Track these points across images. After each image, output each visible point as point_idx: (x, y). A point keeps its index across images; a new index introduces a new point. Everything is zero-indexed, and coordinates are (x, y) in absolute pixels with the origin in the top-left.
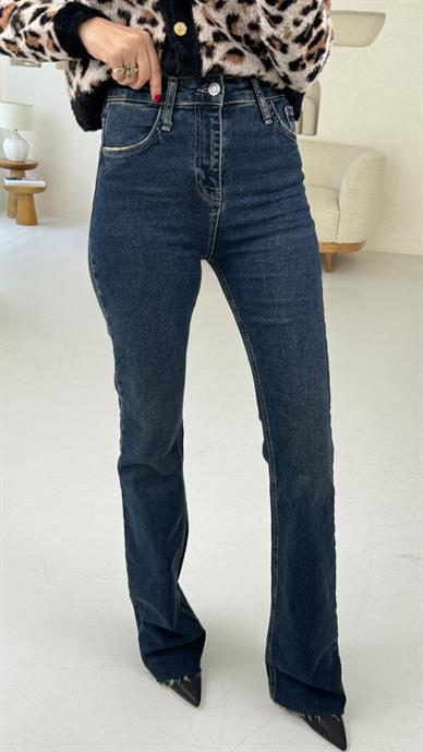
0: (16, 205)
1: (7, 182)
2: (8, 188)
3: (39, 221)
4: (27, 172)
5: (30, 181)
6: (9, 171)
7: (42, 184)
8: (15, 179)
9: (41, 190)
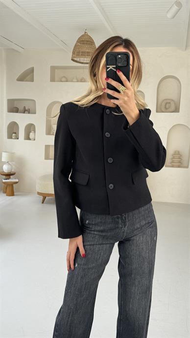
0: (6, 189)
1: (4, 181)
2: (4, 183)
3: (15, 194)
4: (11, 176)
5: (12, 180)
6: (4, 176)
7: (17, 180)
8: (7, 179)
9: (17, 183)
